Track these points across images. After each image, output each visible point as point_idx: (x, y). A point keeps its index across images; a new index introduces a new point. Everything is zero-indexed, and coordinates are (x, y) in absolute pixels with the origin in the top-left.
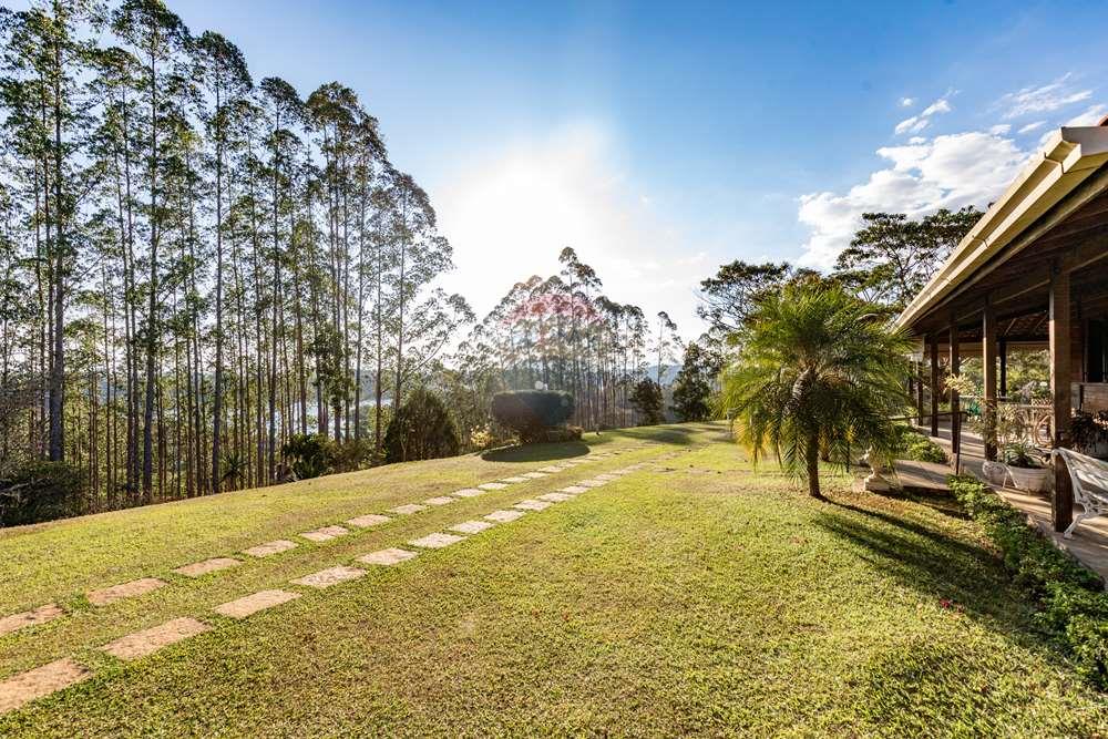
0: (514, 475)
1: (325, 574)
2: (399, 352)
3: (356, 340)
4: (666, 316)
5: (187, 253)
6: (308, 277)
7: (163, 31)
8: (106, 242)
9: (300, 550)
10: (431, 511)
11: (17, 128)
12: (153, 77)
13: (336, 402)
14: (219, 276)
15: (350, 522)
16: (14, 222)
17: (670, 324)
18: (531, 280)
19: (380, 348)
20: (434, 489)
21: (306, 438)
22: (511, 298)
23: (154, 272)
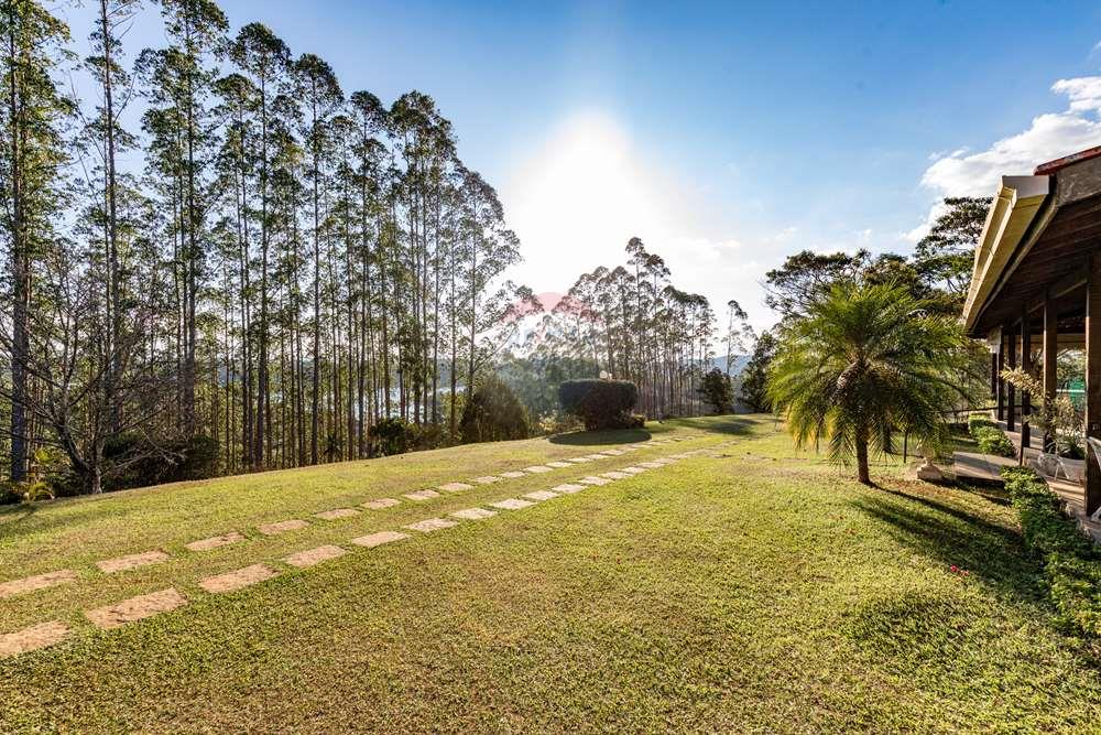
0: (578, 456)
1: (427, 523)
2: (472, 342)
3: (433, 330)
4: (736, 305)
5: (291, 253)
6: (393, 273)
7: (270, 55)
8: (229, 246)
9: (404, 505)
10: (506, 482)
11: (160, 151)
12: (263, 97)
13: (416, 388)
14: (317, 274)
15: (441, 487)
16: (160, 231)
17: (741, 313)
18: (597, 271)
19: (454, 338)
20: (508, 465)
21: (390, 421)
22: (578, 289)
23: (264, 271)
